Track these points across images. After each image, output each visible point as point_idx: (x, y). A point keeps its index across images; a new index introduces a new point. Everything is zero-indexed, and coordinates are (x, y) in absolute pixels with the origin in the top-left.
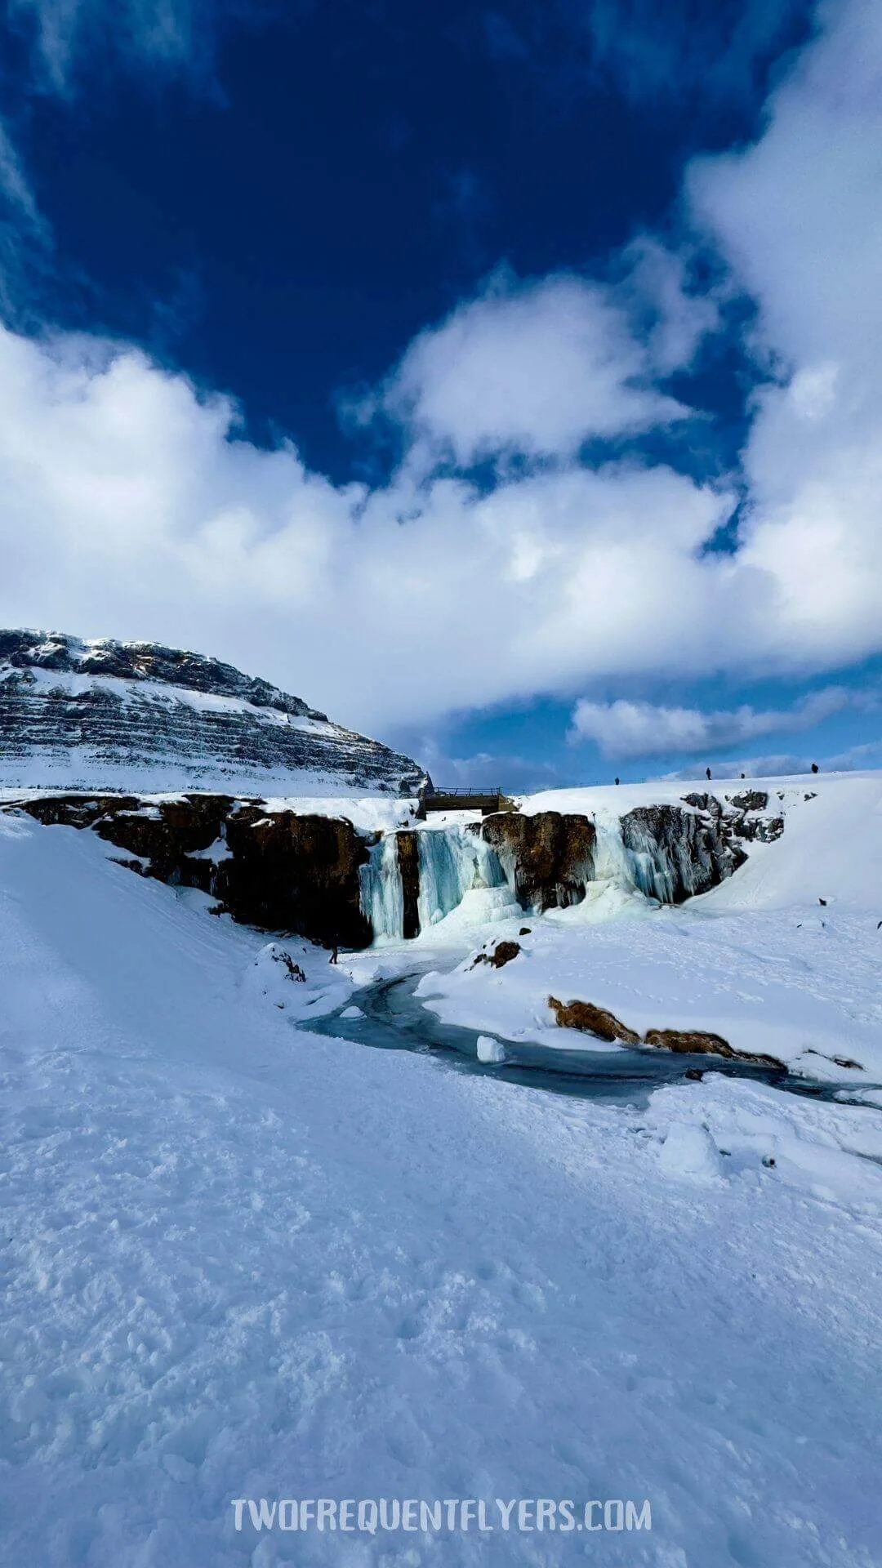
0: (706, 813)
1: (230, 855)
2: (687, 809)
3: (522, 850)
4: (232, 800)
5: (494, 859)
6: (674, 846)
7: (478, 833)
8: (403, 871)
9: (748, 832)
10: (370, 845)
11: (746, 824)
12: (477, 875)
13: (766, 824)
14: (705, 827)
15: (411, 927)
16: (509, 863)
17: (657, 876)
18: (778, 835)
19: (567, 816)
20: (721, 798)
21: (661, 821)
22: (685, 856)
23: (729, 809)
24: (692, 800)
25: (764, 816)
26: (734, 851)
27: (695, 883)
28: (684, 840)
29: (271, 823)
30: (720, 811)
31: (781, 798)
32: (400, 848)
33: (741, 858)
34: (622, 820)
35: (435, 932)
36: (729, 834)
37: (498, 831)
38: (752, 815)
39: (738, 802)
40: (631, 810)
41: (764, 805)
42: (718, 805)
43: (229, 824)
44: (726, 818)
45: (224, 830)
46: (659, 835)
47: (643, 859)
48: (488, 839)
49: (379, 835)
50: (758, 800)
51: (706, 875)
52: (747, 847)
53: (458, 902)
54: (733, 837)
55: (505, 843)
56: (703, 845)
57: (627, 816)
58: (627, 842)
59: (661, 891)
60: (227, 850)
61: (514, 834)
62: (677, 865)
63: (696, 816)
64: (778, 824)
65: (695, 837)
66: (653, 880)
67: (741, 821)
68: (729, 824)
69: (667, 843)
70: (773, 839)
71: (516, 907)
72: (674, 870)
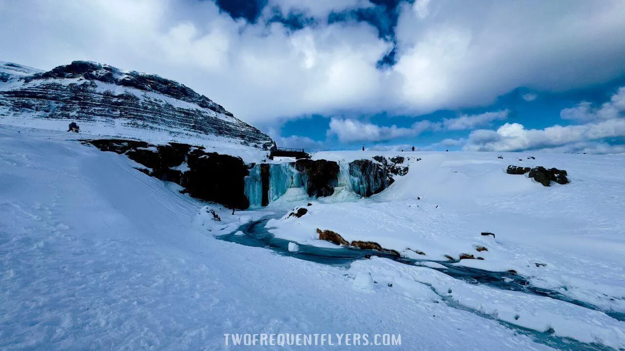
0: (381, 164)
1: (189, 169)
2: (375, 162)
3: (310, 174)
4: (190, 146)
5: (300, 177)
6: (368, 176)
7: (294, 166)
8: (262, 180)
9: (396, 172)
10: (250, 168)
11: (395, 168)
13: (402, 169)
14: (380, 169)
15: (265, 202)
16: (306, 179)
17: (361, 186)
18: (406, 173)
19: (329, 162)
20: (387, 158)
21: (363, 166)
22: (372, 179)
23: (389, 162)
24: (377, 158)
25: (401, 166)
26: (390, 178)
27: (374, 189)
28: (372, 173)
29: (208, 157)
30: (386, 163)
31: (409, 160)
32: (262, 170)
33: (392, 181)
34: (350, 164)
35: (275, 203)
36: (389, 172)
37: (302, 166)
38: (398, 165)
39: (393, 160)
40: (353, 161)
41: (402, 162)
42: (386, 161)
43: (188, 156)
44: (388, 166)
45: (186, 159)
46: (363, 170)
47: (356, 179)
48: (297, 169)
49: (253, 164)
50: (400, 160)
51: (378, 187)
52: (396, 177)
54: (390, 173)
55: (304, 171)
56: (379, 176)
57: (352, 163)
58: (351, 172)
59: (362, 192)
60: (188, 167)
61: (308, 167)
62: (369, 183)
63: (377, 165)
64: (406, 169)
65: (376, 172)
66: (359, 188)
67: (393, 167)
68: (389, 168)
69: (366, 174)
70: (404, 174)
71: (307, 196)
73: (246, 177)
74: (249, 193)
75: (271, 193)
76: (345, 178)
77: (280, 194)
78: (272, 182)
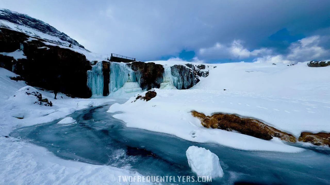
0: (191, 69)
1: (25, 57)
2: (187, 67)
3: (143, 72)
4: (28, 37)
5: (135, 74)
6: (183, 76)
7: (130, 67)
8: (104, 74)
9: (200, 75)
10: (92, 65)
11: (200, 72)
12: (129, 79)
13: (205, 73)
14: (191, 72)
15: (106, 92)
16: (139, 77)
17: (179, 83)
18: (207, 76)
19: (157, 64)
20: (195, 66)
21: (181, 69)
22: (185, 79)
23: (196, 68)
24: (188, 65)
25: (205, 71)
26: (197, 79)
27: (187, 86)
28: (186, 75)
29: (48, 49)
30: (195, 68)
31: (208, 67)
32: (103, 66)
33: (198, 81)
34: (171, 68)
35: (114, 94)
36: (196, 74)
37: (136, 67)
38: (202, 70)
39: (198, 67)
40: (174, 65)
41: (204, 68)
42: (194, 67)
43: (25, 44)
44: (195, 70)
45: (22, 47)
46: (180, 73)
47: (176, 78)
48: (133, 69)
49: (96, 62)
50: (203, 67)
51: (190, 84)
52: (200, 78)
53: (122, 86)
54: (197, 75)
55: (138, 70)
56: (190, 77)
57: (173, 67)
58: (172, 73)
59: (179, 87)
60: (24, 55)
61: (141, 68)
62: (183, 81)
63: (189, 69)
64: (207, 73)
65: (188, 74)
66: (177, 84)
67: (199, 72)
68: (196, 72)
69: (182, 75)
70: (206, 76)
71: (140, 89)
72: (182, 82)
73: (89, 71)
74: (91, 84)
75: (111, 85)
76: (168, 77)
77: (119, 86)
78: (112, 77)
